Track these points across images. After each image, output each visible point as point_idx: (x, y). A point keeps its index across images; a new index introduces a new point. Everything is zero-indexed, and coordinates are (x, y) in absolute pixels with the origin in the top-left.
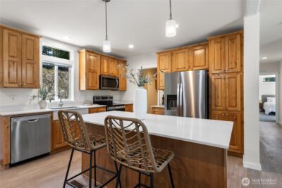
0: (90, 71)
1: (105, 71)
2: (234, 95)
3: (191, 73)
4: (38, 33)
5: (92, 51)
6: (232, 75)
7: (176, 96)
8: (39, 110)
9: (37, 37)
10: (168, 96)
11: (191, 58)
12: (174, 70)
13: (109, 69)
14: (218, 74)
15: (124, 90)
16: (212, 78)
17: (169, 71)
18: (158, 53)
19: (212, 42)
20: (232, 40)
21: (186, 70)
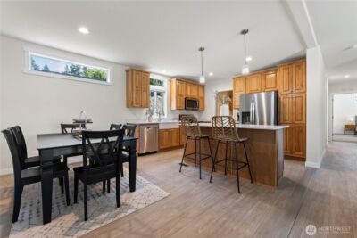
0: (178, 95)
1: (189, 94)
2: (300, 111)
3: (263, 94)
4: (149, 70)
5: (180, 79)
6: (298, 95)
7: (249, 113)
8: (147, 122)
9: (148, 73)
10: (243, 113)
11: (263, 82)
12: (248, 92)
13: (191, 93)
14: (286, 94)
15: (203, 110)
16: (281, 97)
17: (243, 93)
18: (234, 78)
19: (281, 69)
20: (299, 66)
21: (259, 92)
